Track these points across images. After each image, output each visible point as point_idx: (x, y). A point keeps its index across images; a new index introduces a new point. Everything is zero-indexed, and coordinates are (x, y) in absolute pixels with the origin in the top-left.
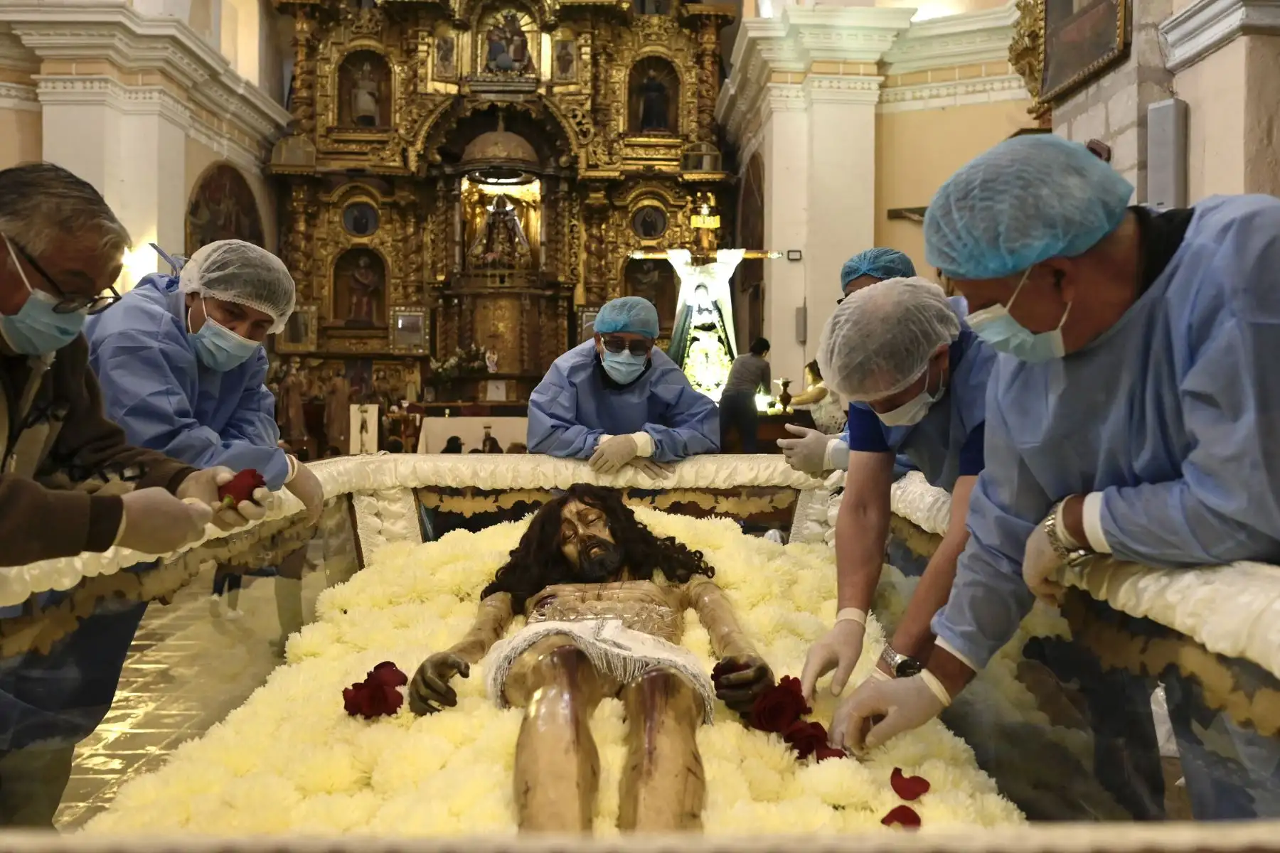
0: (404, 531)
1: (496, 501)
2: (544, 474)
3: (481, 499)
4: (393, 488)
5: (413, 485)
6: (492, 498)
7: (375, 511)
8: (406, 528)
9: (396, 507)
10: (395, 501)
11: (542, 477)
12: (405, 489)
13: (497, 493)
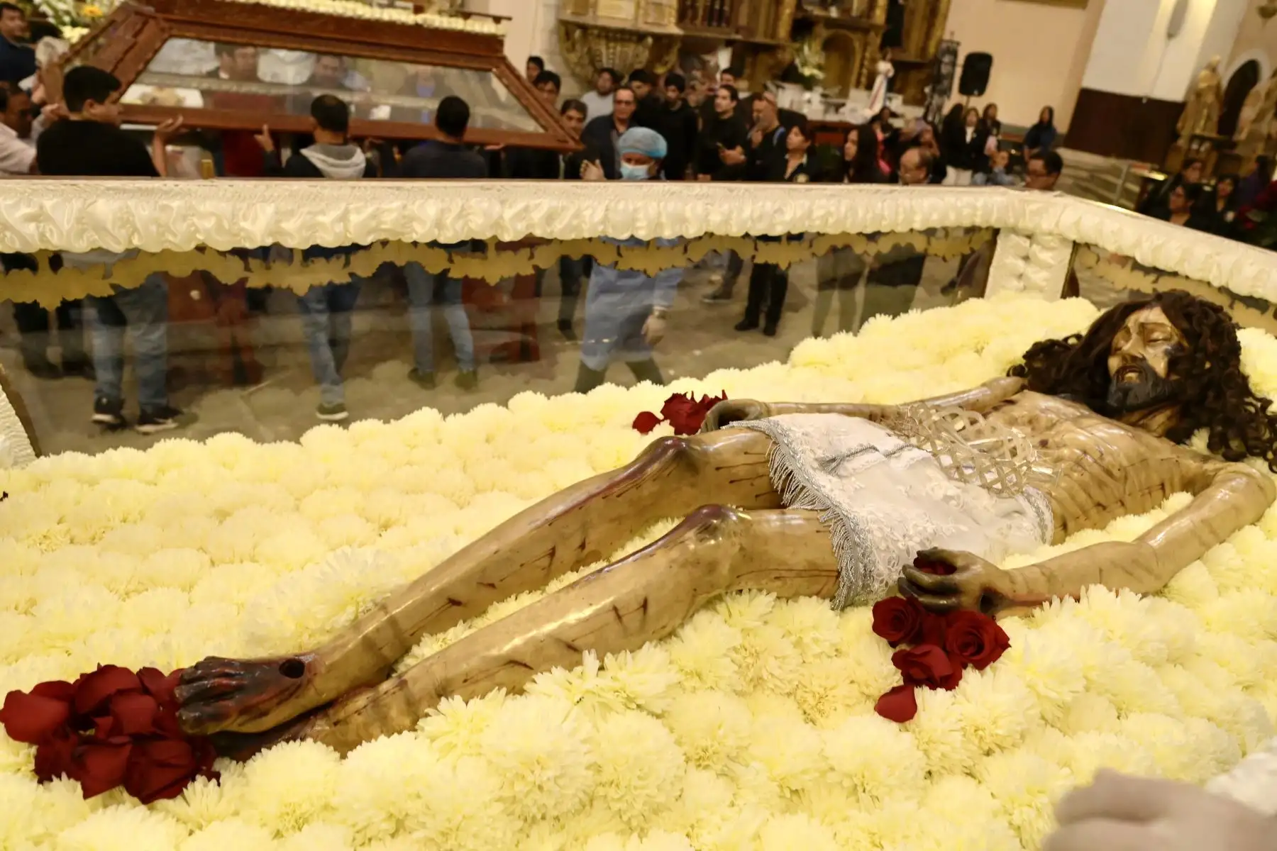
0: (1044, 284)
1: (1155, 281)
2: (1219, 265)
3: (1139, 274)
4: (1050, 234)
5: (1073, 237)
6: (1152, 277)
7: (1024, 254)
8: (1046, 280)
9: (1046, 256)
10: (1046, 248)
11: (1215, 270)
12: (1064, 240)
13: (1158, 272)
